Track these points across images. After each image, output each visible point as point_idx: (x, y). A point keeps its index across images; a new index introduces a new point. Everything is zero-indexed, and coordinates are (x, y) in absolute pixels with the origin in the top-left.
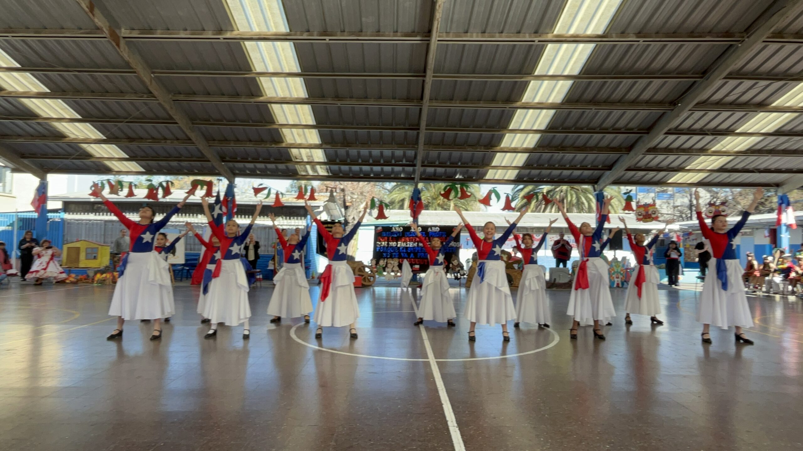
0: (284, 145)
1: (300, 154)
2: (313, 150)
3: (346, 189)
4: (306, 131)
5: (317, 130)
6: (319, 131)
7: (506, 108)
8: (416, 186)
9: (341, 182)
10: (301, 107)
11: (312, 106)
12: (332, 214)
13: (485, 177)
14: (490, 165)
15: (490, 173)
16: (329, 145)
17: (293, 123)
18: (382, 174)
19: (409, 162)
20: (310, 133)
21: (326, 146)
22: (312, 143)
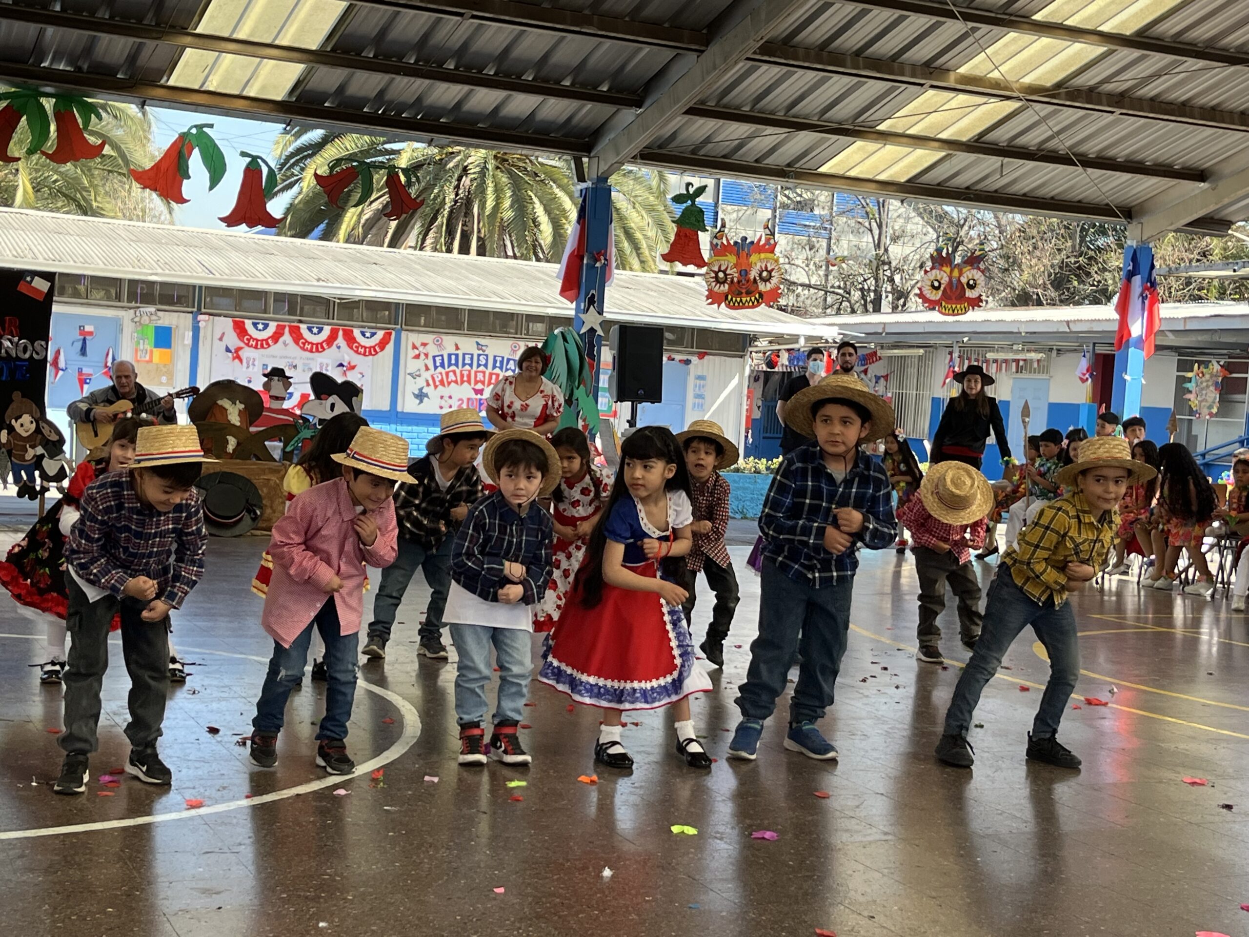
13: (165, 78)
14: (189, 30)
15: (187, 62)
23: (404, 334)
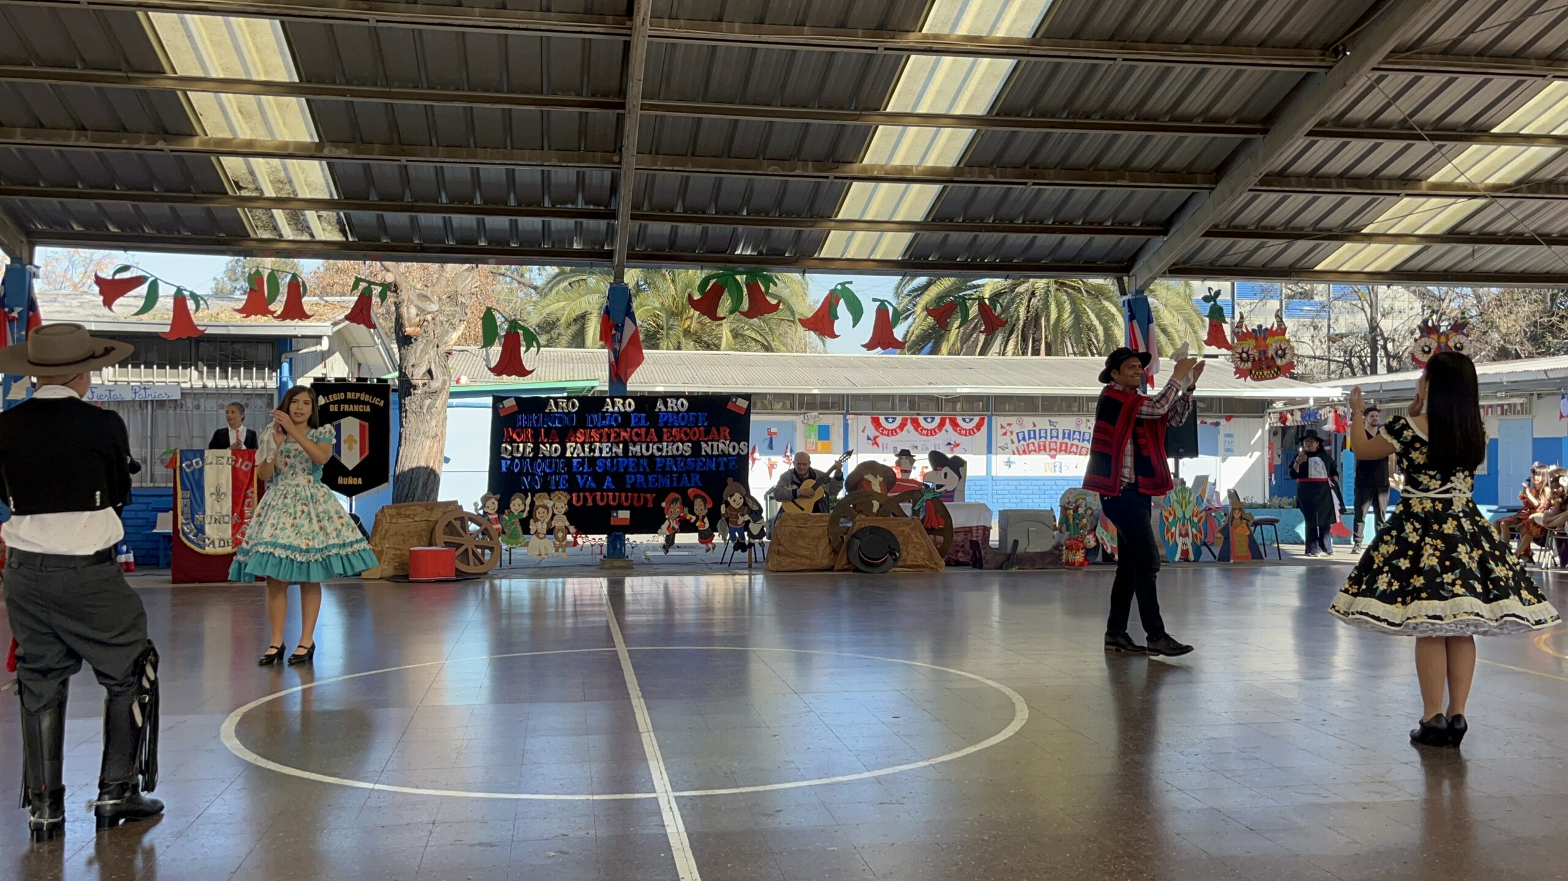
0: (196, 143)
1: (252, 173)
2: (289, 162)
3: (403, 285)
4: (268, 100)
5: (303, 100)
6: (308, 101)
7: (876, 48)
8: (619, 276)
9: (387, 263)
10: (248, 25)
11: (283, 23)
12: (361, 361)
13: (818, 253)
14: (833, 218)
15: (832, 240)
16: (342, 147)
17: (222, 76)
18: (515, 240)
19: (594, 205)
20: (280, 110)
21: (334, 149)
22: (288, 139)
23: (994, 418)
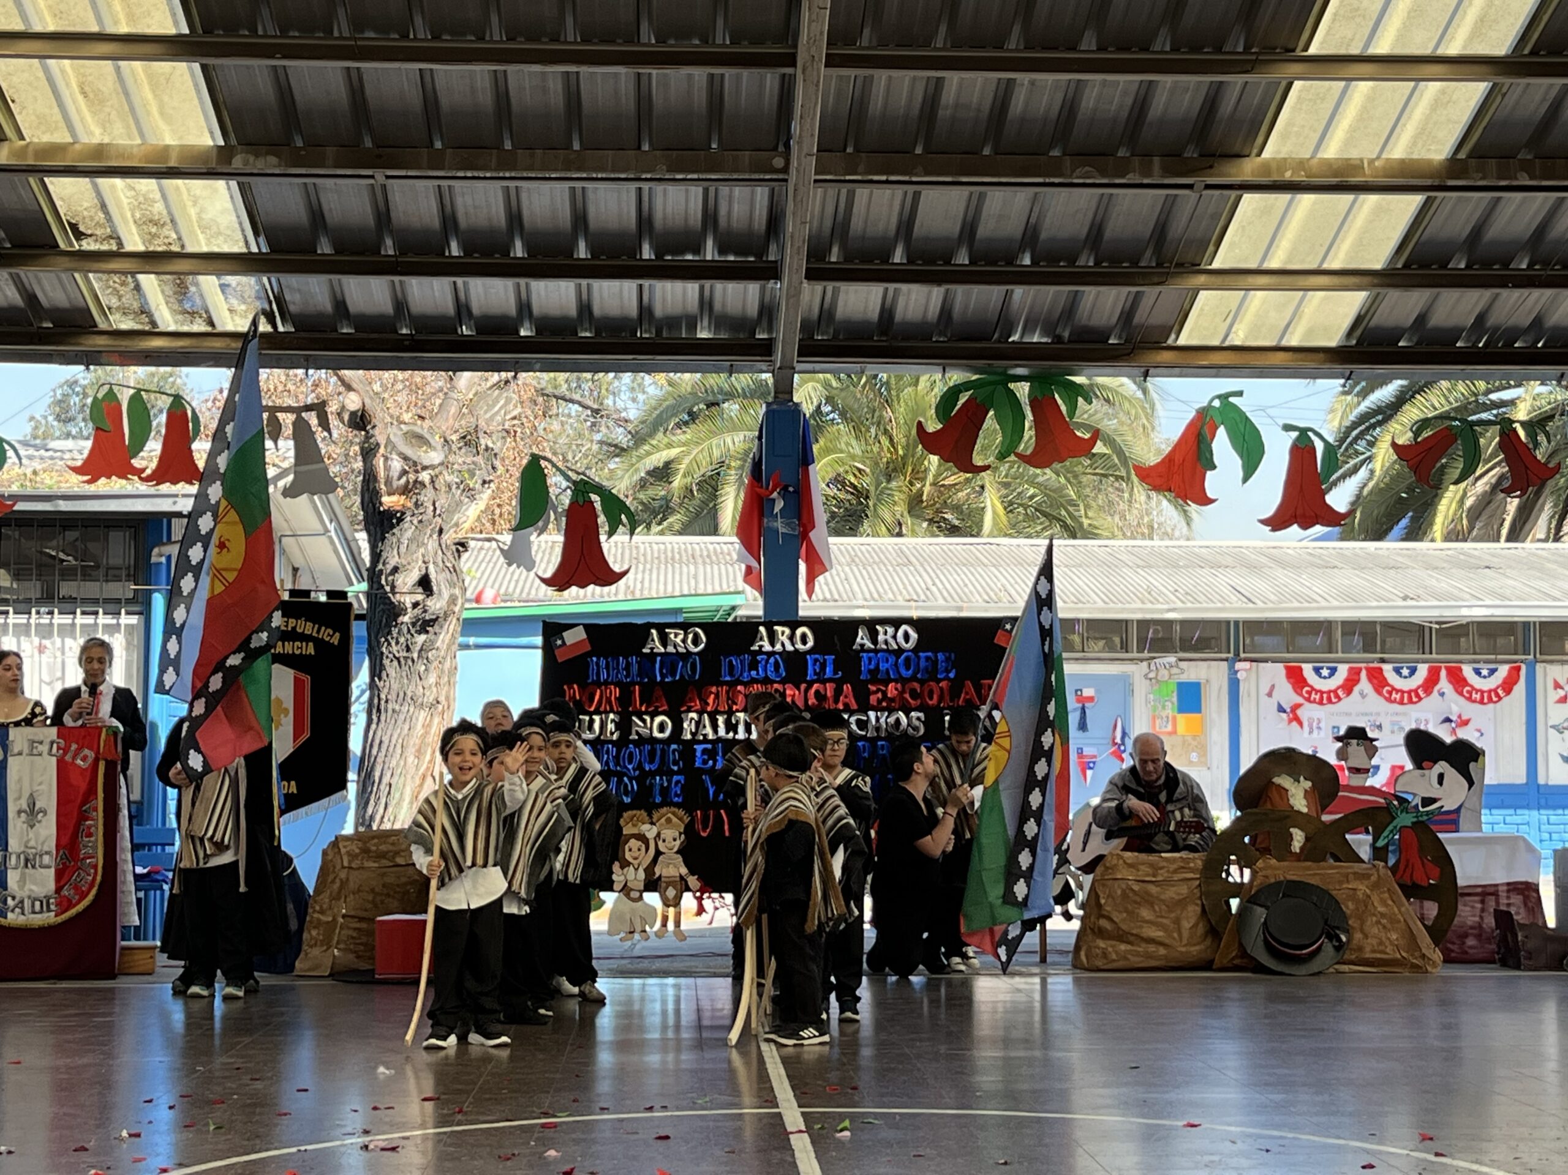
1: (103, 206)
3: (379, 416)
5: (196, 67)
6: (204, 68)
8: (784, 389)
9: (347, 373)
12: (299, 561)
13: (1173, 336)
14: (1202, 267)
15: (1202, 309)
16: (268, 153)
17: (51, 27)
18: (587, 325)
19: (736, 254)
20: (155, 87)
21: (252, 159)
22: (169, 140)
23: (1539, 667)
